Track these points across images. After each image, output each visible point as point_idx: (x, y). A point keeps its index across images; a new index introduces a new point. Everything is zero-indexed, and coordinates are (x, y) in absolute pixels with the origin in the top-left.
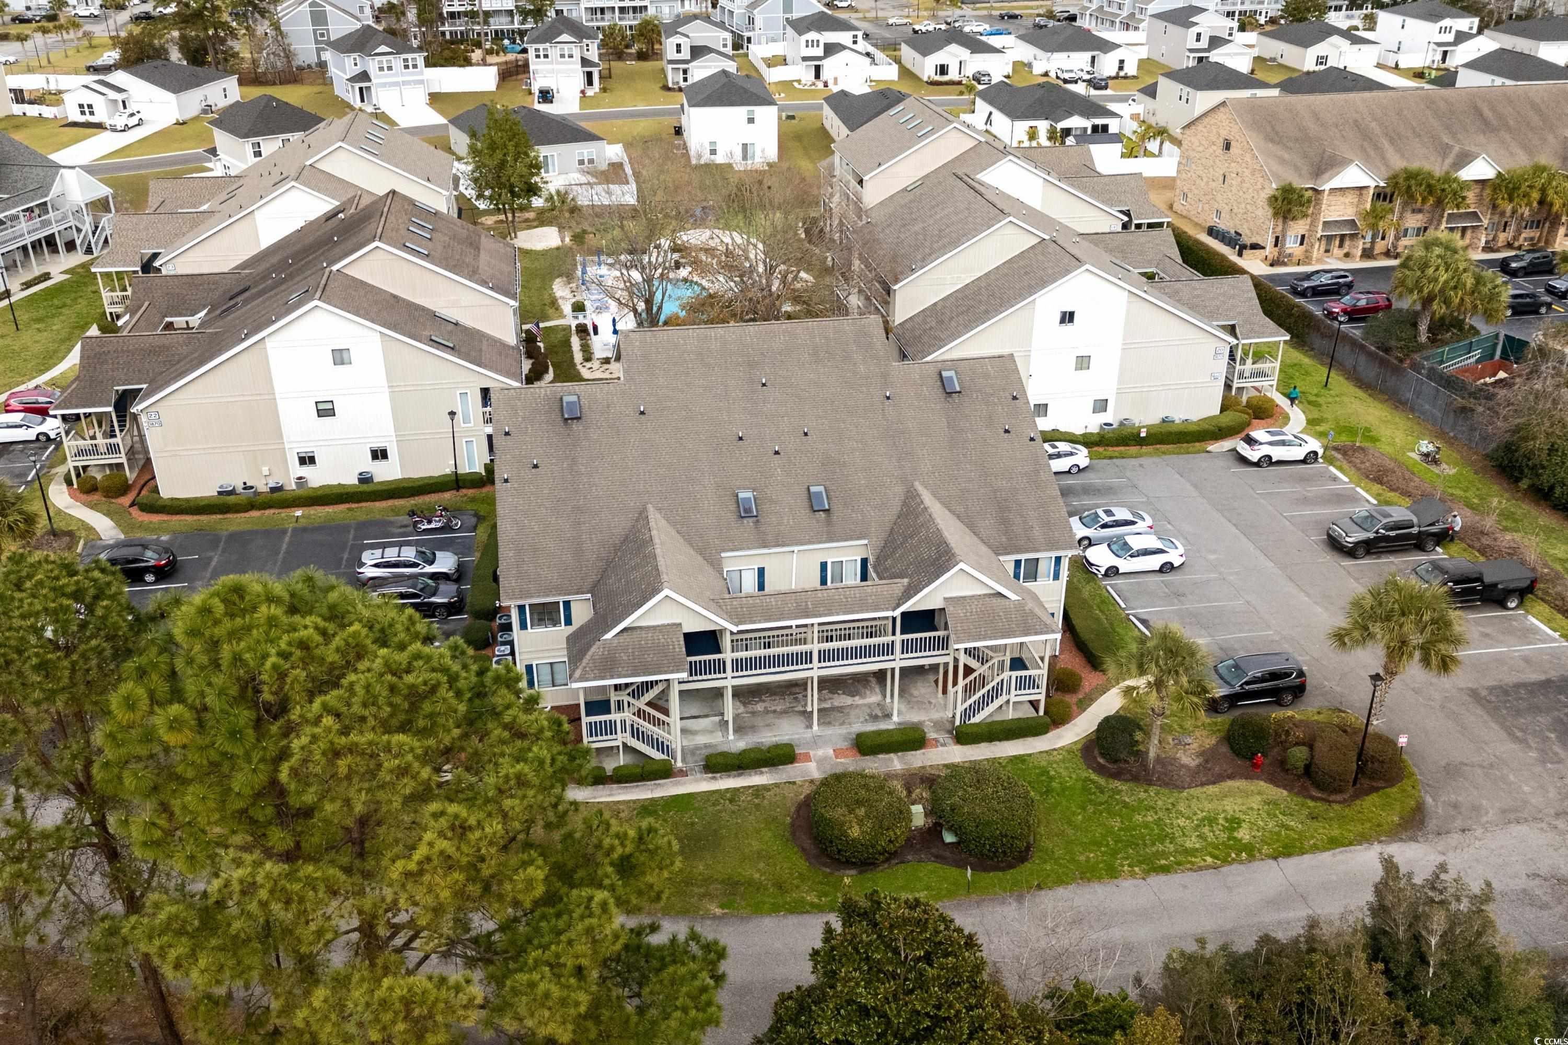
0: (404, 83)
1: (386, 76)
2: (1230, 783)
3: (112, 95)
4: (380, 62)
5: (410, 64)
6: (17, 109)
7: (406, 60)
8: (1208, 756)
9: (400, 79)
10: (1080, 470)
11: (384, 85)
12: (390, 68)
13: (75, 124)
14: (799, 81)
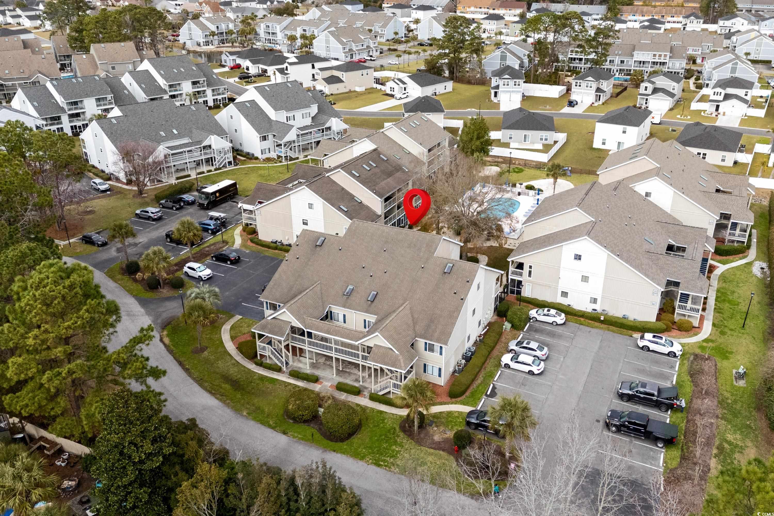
0: (512, 91)
1: (505, 88)
2: (441, 452)
3: (401, 85)
4: (504, 82)
5: (517, 84)
6: (375, 86)
7: (515, 82)
8: (446, 441)
9: (511, 90)
10: (557, 324)
11: (504, 91)
12: (508, 85)
13: (387, 95)
14: (705, 111)
